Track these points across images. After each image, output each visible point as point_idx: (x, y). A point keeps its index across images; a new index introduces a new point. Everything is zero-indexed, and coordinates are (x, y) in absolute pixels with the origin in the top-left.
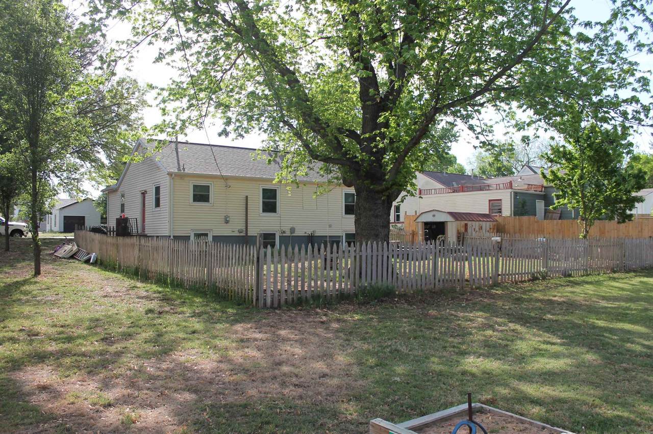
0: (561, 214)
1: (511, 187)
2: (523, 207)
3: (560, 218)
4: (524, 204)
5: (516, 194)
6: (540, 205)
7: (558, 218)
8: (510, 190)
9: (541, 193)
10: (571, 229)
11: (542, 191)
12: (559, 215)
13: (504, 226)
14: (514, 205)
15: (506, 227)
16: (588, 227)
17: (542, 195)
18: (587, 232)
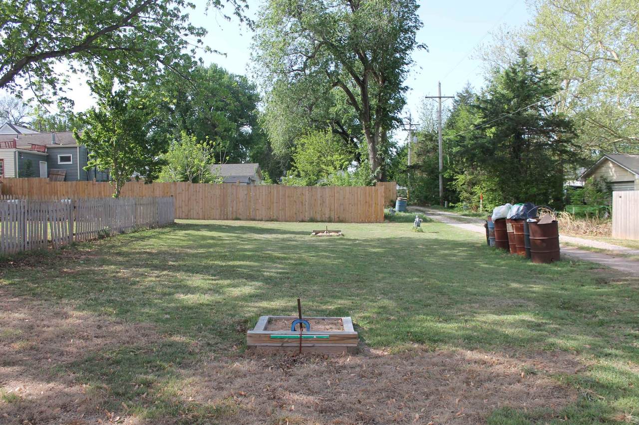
0: (66, 176)
1: (15, 146)
2: (28, 168)
3: (65, 180)
4: (29, 165)
5: (20, 154)
6: (43, 167)
7: (63, 179)
8: (14, 150)
9: (44, 154)
10: (86, 191)
11: (44, 152)
12: (64, 177)
13: (10, 187)
14: (19, 165)
15: (13, 189)
16: (120, 187)
17: (44, 156)
18: (119, 192)
